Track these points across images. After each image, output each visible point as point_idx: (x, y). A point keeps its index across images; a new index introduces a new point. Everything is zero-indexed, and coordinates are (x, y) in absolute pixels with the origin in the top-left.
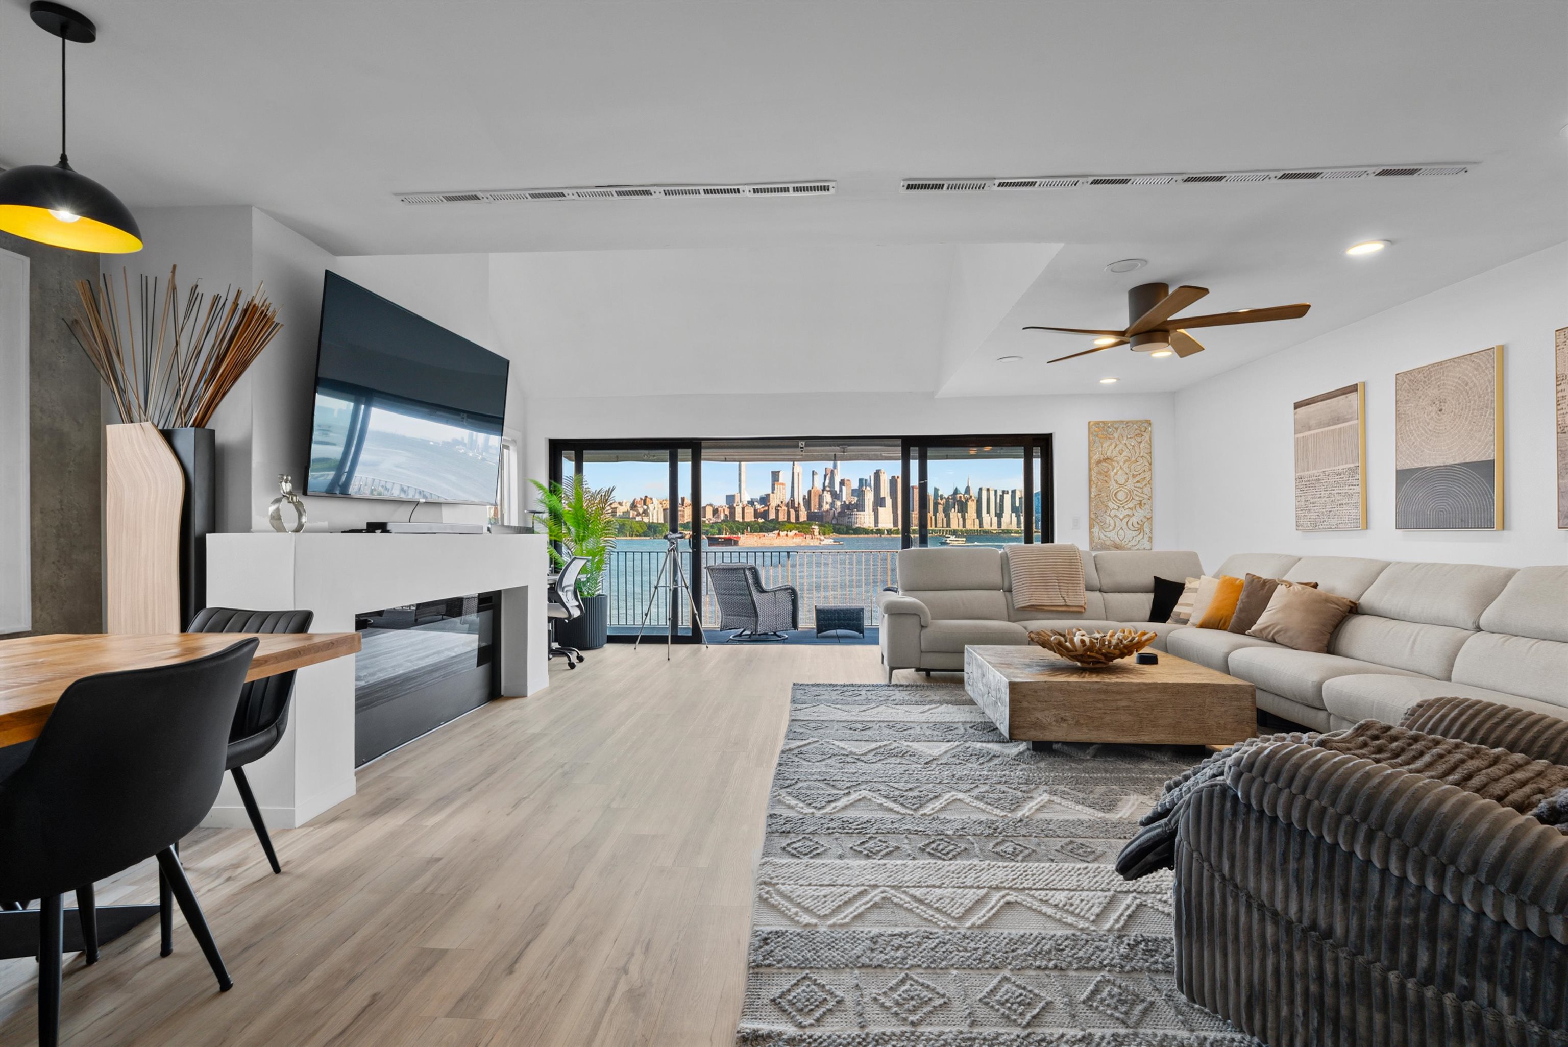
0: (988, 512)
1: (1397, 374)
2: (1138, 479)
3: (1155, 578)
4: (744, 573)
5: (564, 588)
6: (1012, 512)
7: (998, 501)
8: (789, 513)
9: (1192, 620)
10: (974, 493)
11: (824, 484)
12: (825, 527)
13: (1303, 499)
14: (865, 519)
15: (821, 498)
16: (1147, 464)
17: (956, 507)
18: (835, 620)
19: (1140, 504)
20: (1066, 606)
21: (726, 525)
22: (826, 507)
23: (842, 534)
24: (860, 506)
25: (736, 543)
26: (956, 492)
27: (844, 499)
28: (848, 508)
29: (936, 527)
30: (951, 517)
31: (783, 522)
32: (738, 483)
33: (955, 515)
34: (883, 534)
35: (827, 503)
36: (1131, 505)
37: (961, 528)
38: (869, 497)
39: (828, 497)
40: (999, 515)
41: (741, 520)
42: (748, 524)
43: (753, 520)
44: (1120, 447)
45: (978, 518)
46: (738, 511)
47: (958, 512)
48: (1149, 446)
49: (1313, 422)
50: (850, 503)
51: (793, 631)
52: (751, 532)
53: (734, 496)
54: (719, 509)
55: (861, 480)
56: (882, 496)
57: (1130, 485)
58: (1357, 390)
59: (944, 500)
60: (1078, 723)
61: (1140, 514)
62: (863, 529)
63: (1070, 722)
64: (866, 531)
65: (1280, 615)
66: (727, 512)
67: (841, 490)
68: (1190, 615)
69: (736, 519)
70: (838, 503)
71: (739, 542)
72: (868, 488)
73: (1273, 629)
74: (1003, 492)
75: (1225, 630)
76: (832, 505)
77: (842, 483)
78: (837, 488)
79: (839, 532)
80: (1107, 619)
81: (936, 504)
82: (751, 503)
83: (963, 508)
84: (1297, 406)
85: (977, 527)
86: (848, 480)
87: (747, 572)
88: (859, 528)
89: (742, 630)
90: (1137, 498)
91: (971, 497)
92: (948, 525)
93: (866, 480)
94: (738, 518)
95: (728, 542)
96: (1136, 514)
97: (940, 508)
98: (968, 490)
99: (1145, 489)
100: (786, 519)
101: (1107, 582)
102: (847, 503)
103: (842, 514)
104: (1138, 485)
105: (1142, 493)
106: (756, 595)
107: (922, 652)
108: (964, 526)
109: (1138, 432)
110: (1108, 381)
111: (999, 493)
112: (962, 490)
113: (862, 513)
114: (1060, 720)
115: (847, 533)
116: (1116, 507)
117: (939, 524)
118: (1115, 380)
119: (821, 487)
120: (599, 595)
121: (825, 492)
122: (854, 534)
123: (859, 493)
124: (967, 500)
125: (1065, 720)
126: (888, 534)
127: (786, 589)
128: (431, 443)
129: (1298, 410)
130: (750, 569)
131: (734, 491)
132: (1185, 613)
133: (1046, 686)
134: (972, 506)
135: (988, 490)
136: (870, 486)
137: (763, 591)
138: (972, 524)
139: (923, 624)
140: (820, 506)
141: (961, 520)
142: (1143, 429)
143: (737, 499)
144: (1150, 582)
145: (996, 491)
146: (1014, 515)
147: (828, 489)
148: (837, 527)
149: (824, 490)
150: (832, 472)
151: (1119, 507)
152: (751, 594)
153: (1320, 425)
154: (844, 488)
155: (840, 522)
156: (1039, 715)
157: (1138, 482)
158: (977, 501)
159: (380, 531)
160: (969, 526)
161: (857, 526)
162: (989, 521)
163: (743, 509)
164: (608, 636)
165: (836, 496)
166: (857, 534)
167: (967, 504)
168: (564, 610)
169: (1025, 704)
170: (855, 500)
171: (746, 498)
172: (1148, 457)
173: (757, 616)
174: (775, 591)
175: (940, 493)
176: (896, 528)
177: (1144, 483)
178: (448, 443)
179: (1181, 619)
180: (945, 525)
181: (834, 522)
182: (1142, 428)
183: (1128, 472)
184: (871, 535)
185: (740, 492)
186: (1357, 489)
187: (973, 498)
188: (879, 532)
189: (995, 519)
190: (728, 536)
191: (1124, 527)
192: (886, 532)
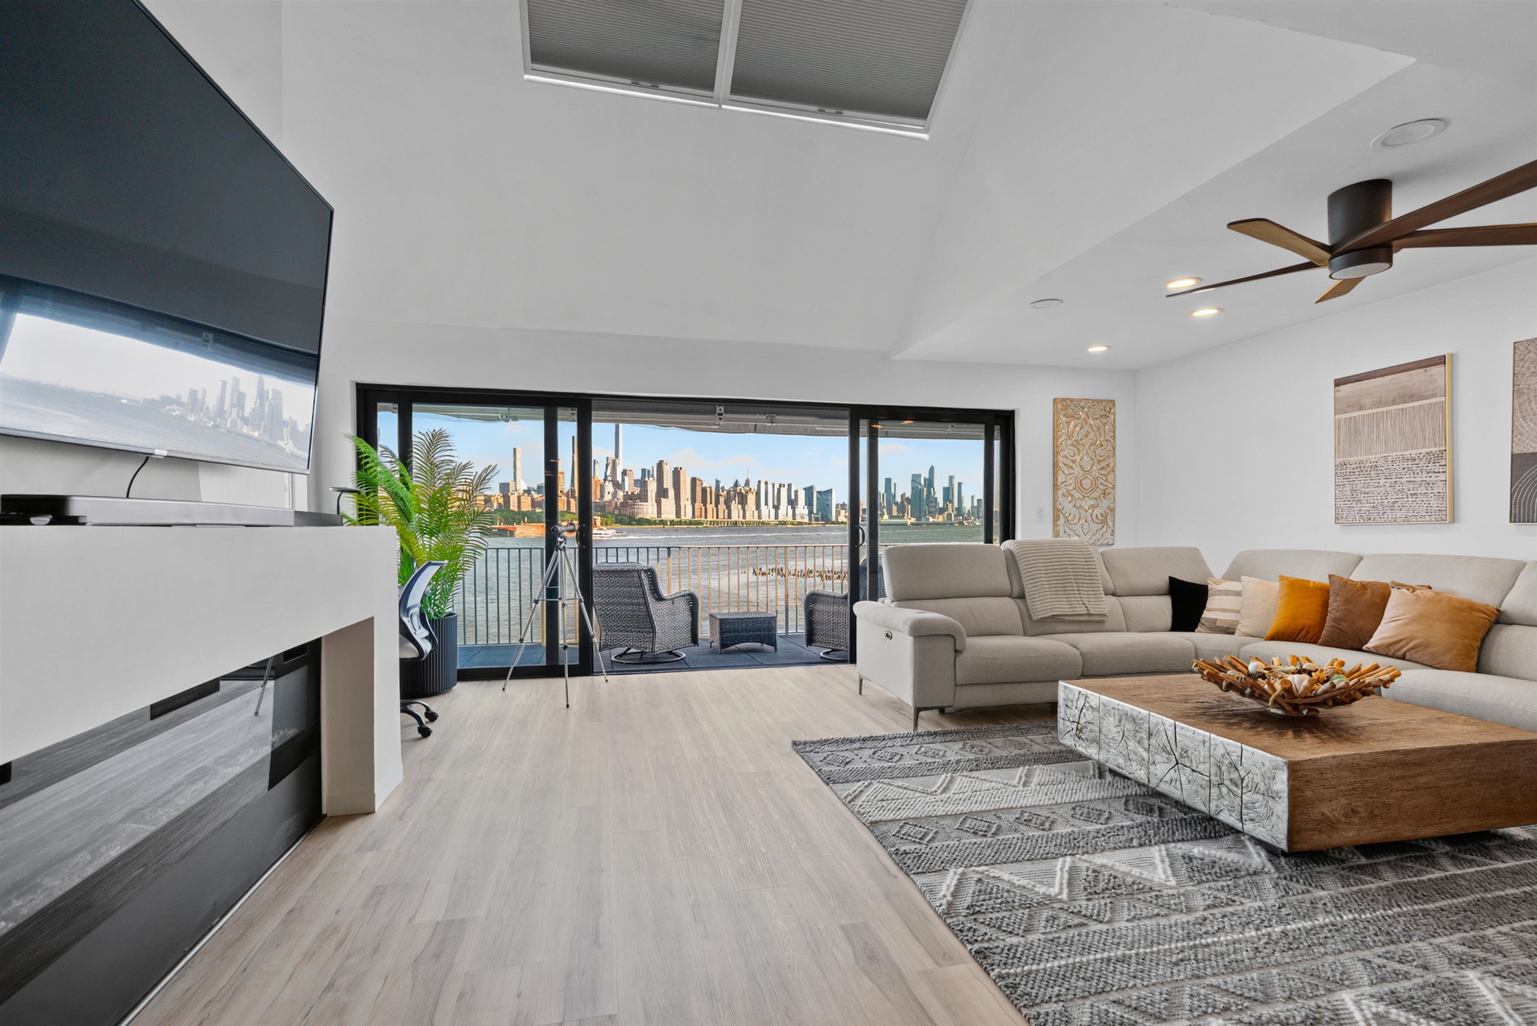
0: (766, 504)
1: (1515, 343)
2: (1103, 464)
3: (1170, 578)
4: (640, 577)
5: (409, 610)
6: (788, 504)
7: (776, 494)
8: (569, 503)
9: (1240, 629)
10: (753, 486)
11: (606, 473)
12: (607, 517)
13: (1348, 489)
14: (648, 510)
15: (602, 487)
16: (1111, 449)
17: (737, 499)
18: (742, 631)
19: (1104, 493)
20: (1089, 615)
21: (500, 515)
22: (608, 498)
23: (625, 525)
24: (643, 497)
25: (512, 534)
26: (736, 484)
27: (627, 489)
28: (631, 498)
29: (717, 518)
30: (732, 508)
31: (563, 512)
32: (513, 470)
33: (735, 507)
34: (667, 525)
35: (609, 493)
36: (1095, 495)
37: (741, 519)
38: (652, 487)
39: (609, 487)
40: (777, 508)
41: (516, 510)
42: (525, 514)
43: (530, 509)
44: (1086, 428)
45: (757, 509)
46: (513, 500)
47: (739, 503)
48: (1112, 429)
49: (1367, 401)
50: (633, 493)
51: (695, 649)
52: (528, 522)
53: (508, 484)
54: (492, 499)
55: (643, 471)
56: (665, 487)
57: (1095, 473)
58: (1445, 363)
59: (725, 492)
60: (1372, 816)
61: (1105, 504)
62: (646, 519)
63: (1362, 815)
64: (649, 522)
65: (1414, 628)
66: (501, 501)
67: (623, 480)
68: (1238, 622)
69: (511, 509)
70: (621, 494)
71: (516, 533)
72: (651, 479)
73: (1408, 643)
74: (780, 485)
75: (1315, 642)
76: (615, 495)
77: (624, 473)
78: (619, 478)
79: (620, 522)
80: (1128, 631)
81: (718, 496)
82: (528, 491)
83: (743, 501)
84: (1338, 383)
85: (756, 519)
86: (631, 471)
87: (643, 575)
88: (642, 519)
89: (626, 648)
90: (1102, 487)
91: (750, 489)
92: (730, 517)
93: (649, 471)
94: (514, 507)
95: (502, 533)
96: (1100, 504)
97: (722, 499)
98: (747, 483)
99: (1109, 476)
100: (566, 509)
101: (1121, 584)
102: (630, 493)
103: (624, 504)
104: (1103, 472)
105: (1106, 481)
106: (653, 606)
107: (956, 685)
108: (744, 517)
109: (1103, 413)
110: (1098, 349)
111: (777, 486)
112: (742, 483)
113: (645, 503)
114: (1350, 812)
115: (630, 524)
116: (1081, 497)
117: (721, 516)
118: (1105, 348)
119: (603, 477)
120: (451, 614)
121: (607, 482)
122: (637, 525)
123: (642, 483)
124: (747, 492)
125: (1357, 812)
126: (671, 524)
127: (684, 596)
128: (124, 401)
129: (1342, 388)
130: (646, 571)
131: (509, 479)
132: (1221, 620)
133: (1335, 763)
134: (751, 498)
135: (766, 483)
136: (653, 476)
137: (660, 598)
138: (751, 515)
139: (958, 648)
140: (602, 496)
141: (741, 512)
142: (1108, 409)
143: (512, 488)
144: (1164, 582)
145: (773, 485)
146: (790, 507)
147: (609, 478)
148: (619, 518)
149: (605, 480)
150: (614, 462)
151: (1084, 497)
152: (646, 604)
153: (1379, 403)
154: (626, 478)
155: (623, 512)
156: (1326, 809)
157: (1102, 469)
158: (756, 493)
159: (47, 519)
160: (749, 518)
161: (639, 516)
162: (767, 513)
163: (519, 498)
164: (459, 671)
165: (618, 486)
166: (640, 525)
167: (746, 496)
168: (411, 645)
169: (1309, 793)
170: (637, 491)
171: (522, 486)
172: (1112, 441)
173: (654, 632)
174: (672, 600)
175: (721, 485)
176: (679, 519)
177: (1109, 469)
178: (153, 401)
179: (1217, 627)
180: (726, 517)
181: (616, 512)
182: (1106, 408)
183: (1093, 457)
184: (654, 526)
185: (515, 479)
186: (1442, 477)
187: (752, 490)
188: (663, 522)
189: (773, 511)
190: (502, 526)
191: (1089, 518)
192: (669, 523)
